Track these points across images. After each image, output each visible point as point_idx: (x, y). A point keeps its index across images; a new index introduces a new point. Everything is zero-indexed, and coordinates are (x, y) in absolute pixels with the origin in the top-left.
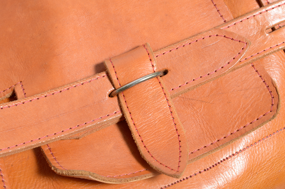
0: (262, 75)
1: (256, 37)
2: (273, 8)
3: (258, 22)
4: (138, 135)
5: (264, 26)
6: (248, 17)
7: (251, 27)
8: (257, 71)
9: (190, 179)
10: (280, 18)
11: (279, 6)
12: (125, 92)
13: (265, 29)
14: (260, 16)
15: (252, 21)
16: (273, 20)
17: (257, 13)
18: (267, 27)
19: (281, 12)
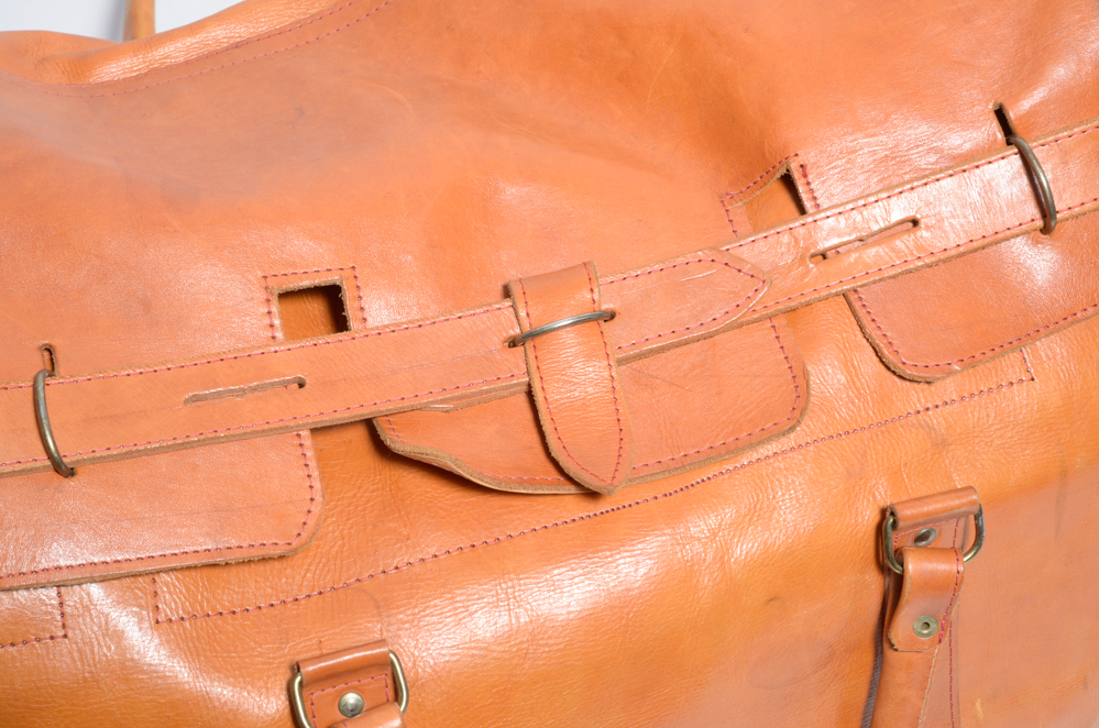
0: (790, 356)
1: (790, 267)
2: (828, 217)
3: (796, 241)
4: (549, 417)
5: (807, 249)
6: (779, 230)
7: (783, 249)
8: (782, 347)
9: (635, 507)
10: (839, 236)
11: (840, 213)
12: (538, 341)
13: (809, 254)
14: (802, 230)
15: (785, 239)
16: (825, 239)
17: (797, 224)
18: (812, 251)
19: (843, 225)
